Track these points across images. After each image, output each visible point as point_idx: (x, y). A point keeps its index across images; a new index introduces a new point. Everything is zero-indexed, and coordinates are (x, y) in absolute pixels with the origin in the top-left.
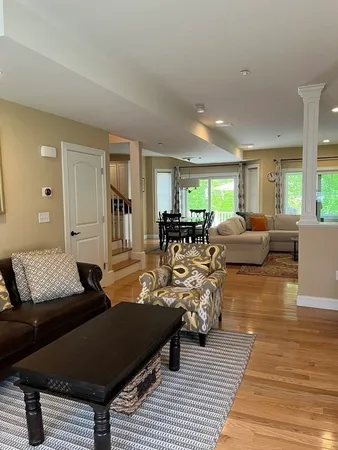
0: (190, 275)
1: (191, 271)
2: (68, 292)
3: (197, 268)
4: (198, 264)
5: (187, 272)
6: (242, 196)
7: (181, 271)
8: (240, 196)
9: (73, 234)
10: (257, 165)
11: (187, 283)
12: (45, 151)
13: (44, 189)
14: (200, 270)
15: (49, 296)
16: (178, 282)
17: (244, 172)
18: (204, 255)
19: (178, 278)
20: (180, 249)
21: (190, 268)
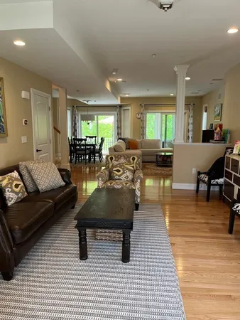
0: (124, 173)
1: (124, 171)
2: (58, 186)
3: (128, 169)
4: (127, 166)
5: (122, 171)
6: (119, 127)
7: (118, 171)
8: (118, 128)
9: (37, 151)
10: (129, 108)
11: (123, 177)
12: (24, 94)
13: (24, 120)
14: (129, 170)
15: (49, 187)
16: (117, 177)
17: (120, 111)
18: (129, 161)
19: (117, 175)
20: (114, 159)
21: (123, 169)
